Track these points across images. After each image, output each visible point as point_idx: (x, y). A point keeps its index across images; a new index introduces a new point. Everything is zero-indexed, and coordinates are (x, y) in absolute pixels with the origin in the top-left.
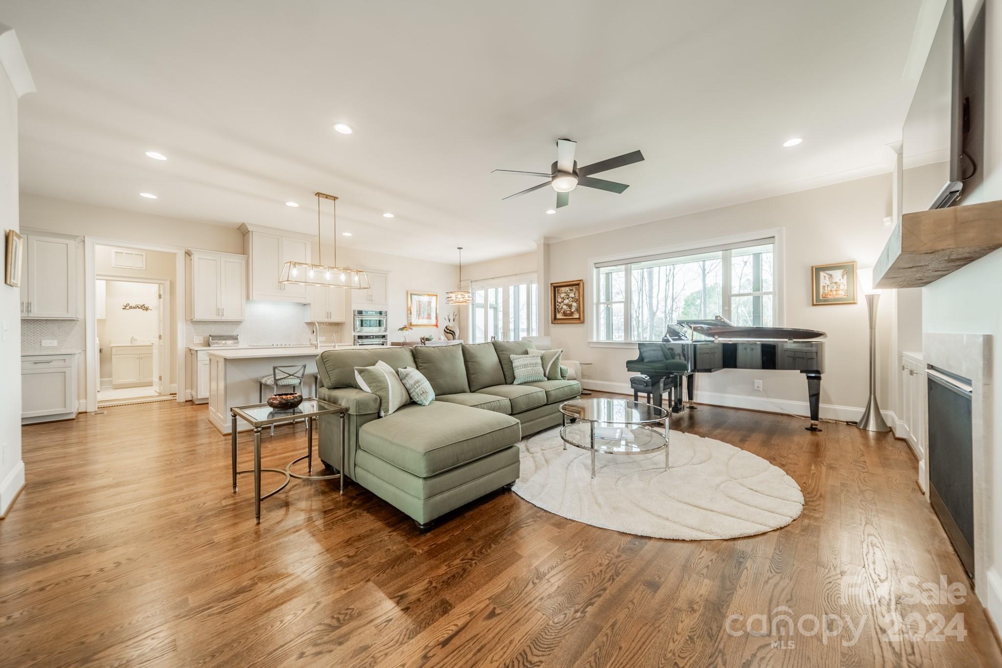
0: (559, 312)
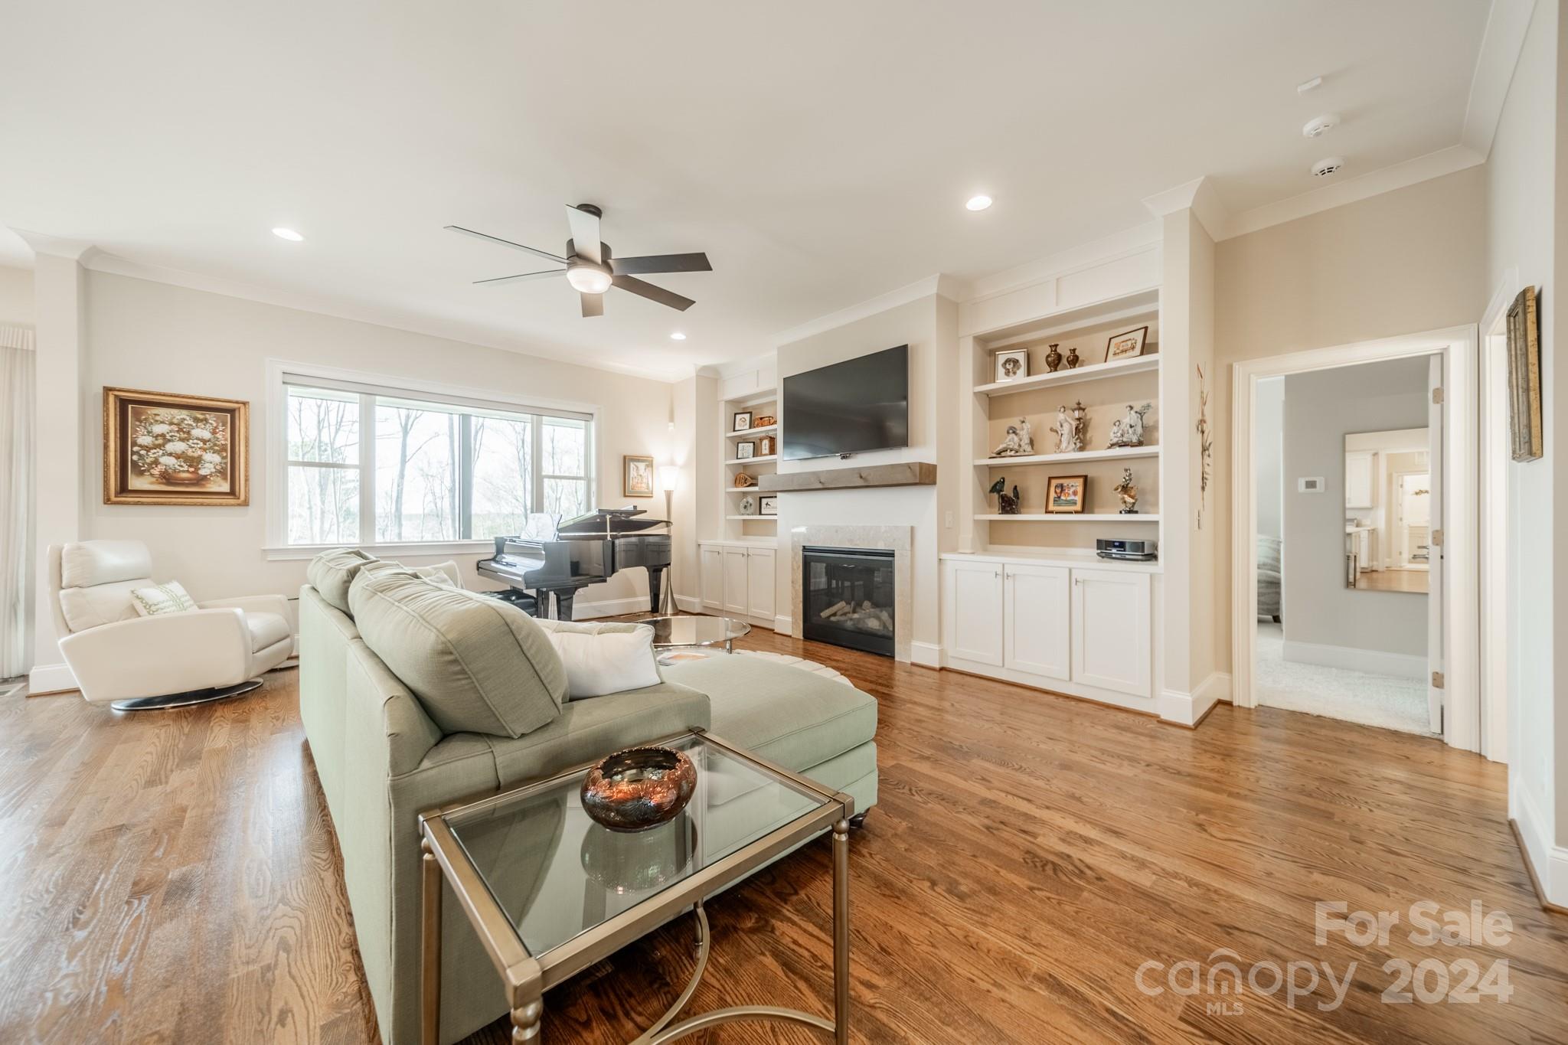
0: (138, 473)
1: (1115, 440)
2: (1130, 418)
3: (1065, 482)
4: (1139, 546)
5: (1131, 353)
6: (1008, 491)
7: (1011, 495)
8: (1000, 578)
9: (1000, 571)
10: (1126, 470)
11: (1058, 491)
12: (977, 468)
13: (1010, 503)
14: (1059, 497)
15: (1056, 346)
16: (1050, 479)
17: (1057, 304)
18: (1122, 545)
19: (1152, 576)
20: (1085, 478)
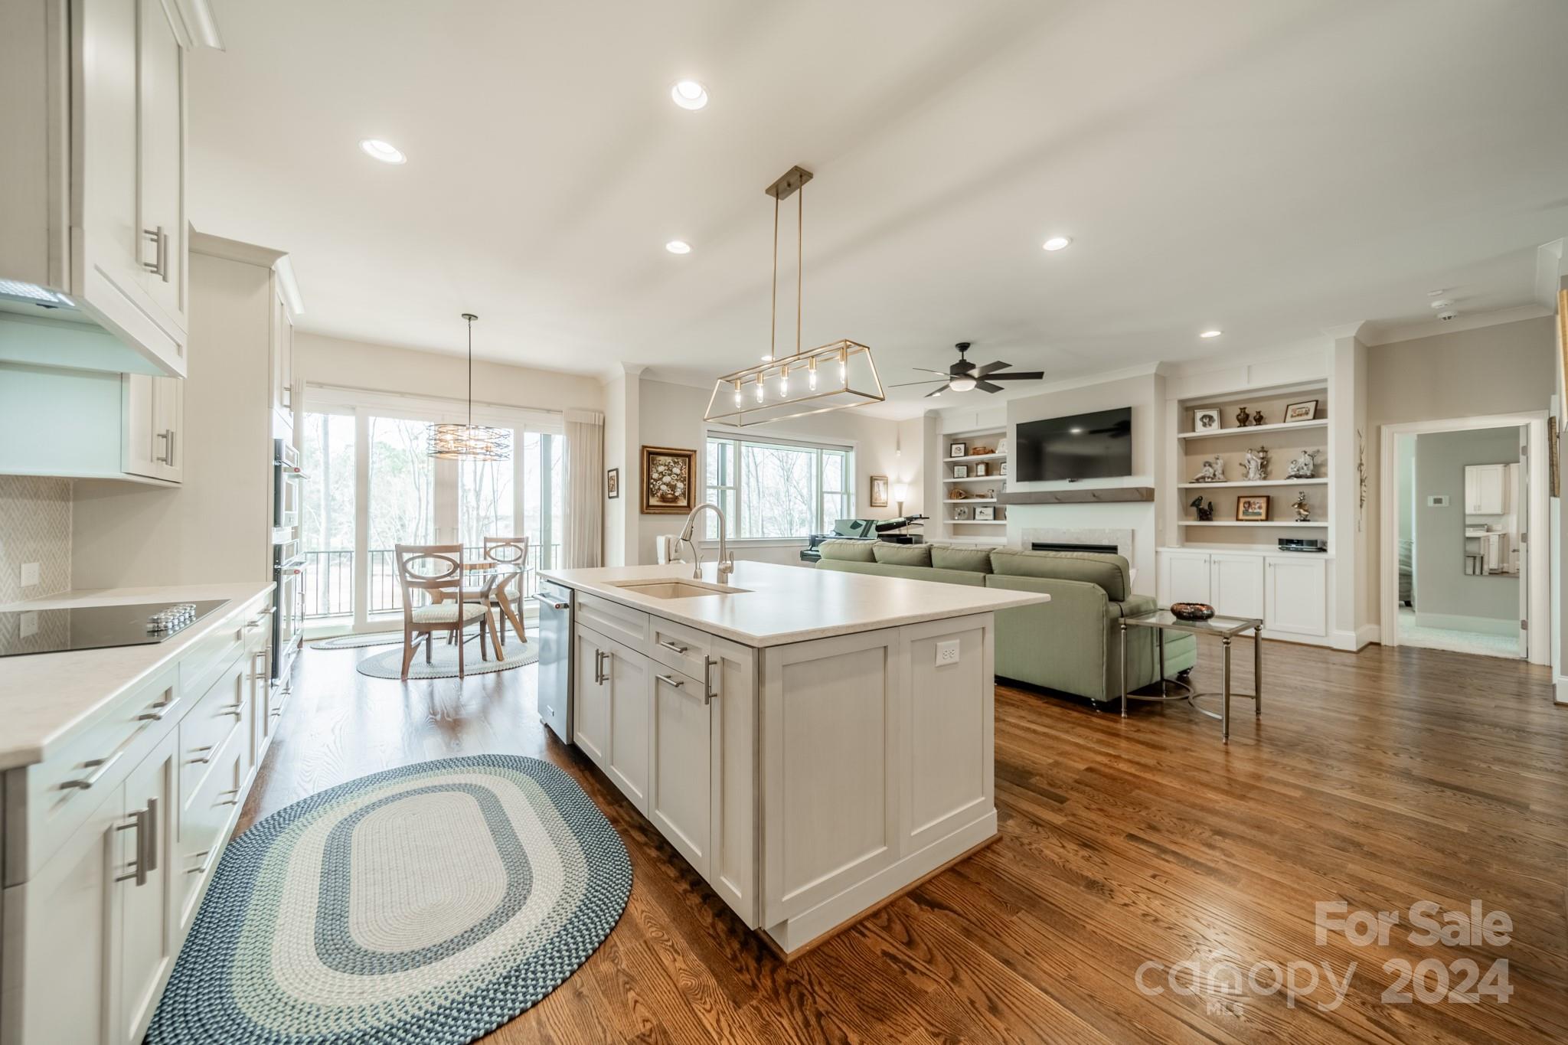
0: (653, 495)
1: (1293, 473)
2: (1303, 459)
3: (1252, 500)
4: (1313, 543)
5: (1305, 417)
6: (1204, 505)
7: (1206, 508)
8: (1207, 564)
9: (1208, 559)
10: (1301, 493)
11: (1246, 506)
12: (1180, 490)
13: (1205, 514)
14: (1247, 510)
15: (1245, 408)
16: (1239, 498)
17: (1248, 382)
18: (1299, 542)
19: (1326, 561)
20: (1268, 498)
